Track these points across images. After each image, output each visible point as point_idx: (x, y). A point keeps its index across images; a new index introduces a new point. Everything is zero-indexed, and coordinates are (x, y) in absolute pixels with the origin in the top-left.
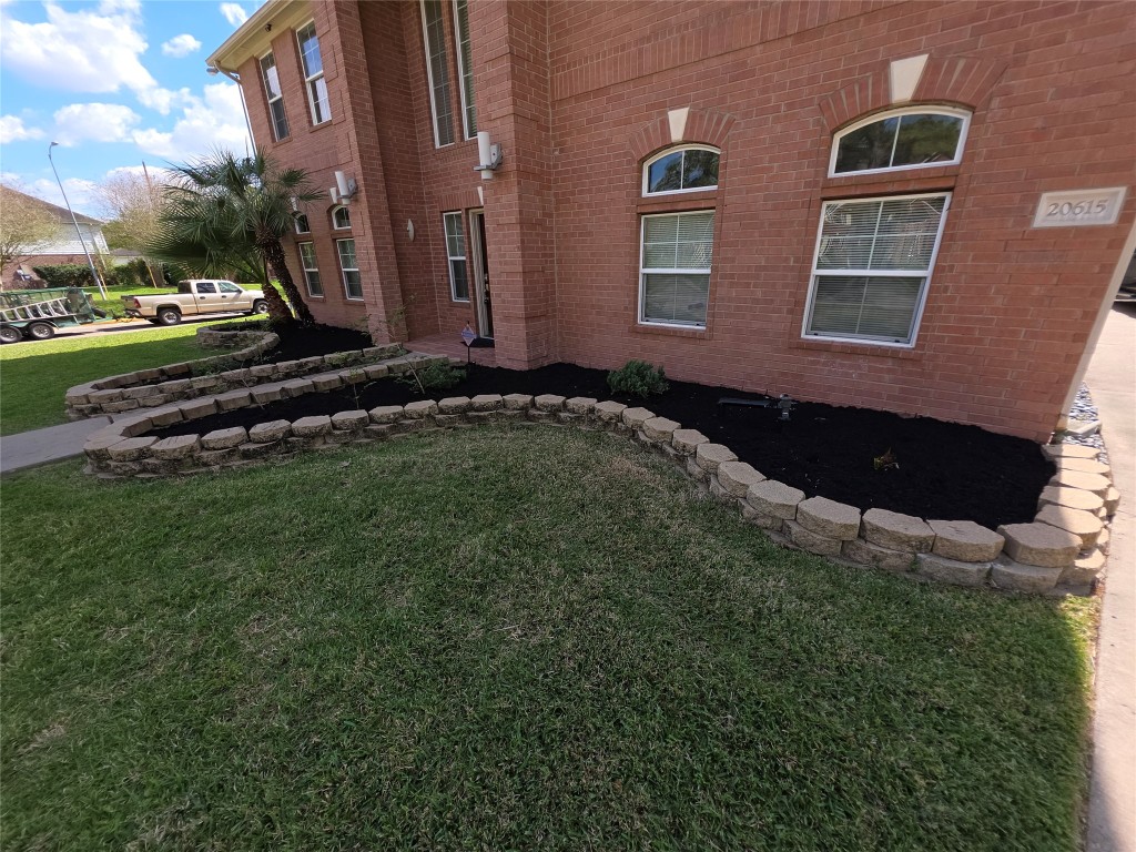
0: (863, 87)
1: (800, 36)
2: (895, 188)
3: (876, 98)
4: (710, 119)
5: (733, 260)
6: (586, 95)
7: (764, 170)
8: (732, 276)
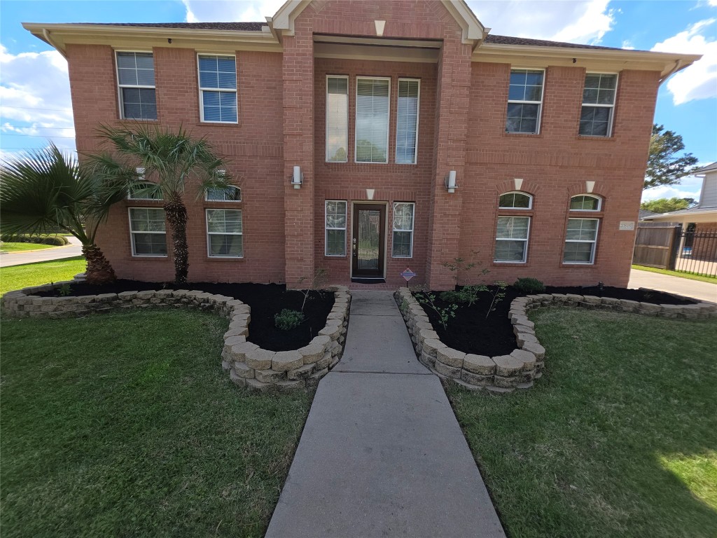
0: (580, 186)
1: (561, 167)
2: (589, 216)
3: (583, 190)
4: (532, 185)
5: (539, 236)
6: (476, 163)
7: (550, 205)
8: (539, 242)
